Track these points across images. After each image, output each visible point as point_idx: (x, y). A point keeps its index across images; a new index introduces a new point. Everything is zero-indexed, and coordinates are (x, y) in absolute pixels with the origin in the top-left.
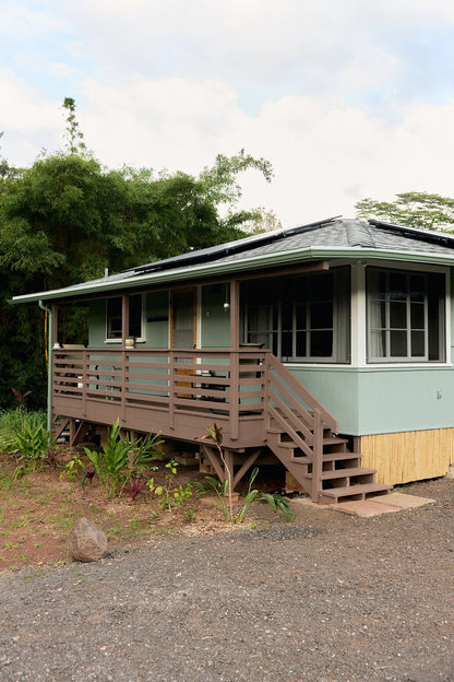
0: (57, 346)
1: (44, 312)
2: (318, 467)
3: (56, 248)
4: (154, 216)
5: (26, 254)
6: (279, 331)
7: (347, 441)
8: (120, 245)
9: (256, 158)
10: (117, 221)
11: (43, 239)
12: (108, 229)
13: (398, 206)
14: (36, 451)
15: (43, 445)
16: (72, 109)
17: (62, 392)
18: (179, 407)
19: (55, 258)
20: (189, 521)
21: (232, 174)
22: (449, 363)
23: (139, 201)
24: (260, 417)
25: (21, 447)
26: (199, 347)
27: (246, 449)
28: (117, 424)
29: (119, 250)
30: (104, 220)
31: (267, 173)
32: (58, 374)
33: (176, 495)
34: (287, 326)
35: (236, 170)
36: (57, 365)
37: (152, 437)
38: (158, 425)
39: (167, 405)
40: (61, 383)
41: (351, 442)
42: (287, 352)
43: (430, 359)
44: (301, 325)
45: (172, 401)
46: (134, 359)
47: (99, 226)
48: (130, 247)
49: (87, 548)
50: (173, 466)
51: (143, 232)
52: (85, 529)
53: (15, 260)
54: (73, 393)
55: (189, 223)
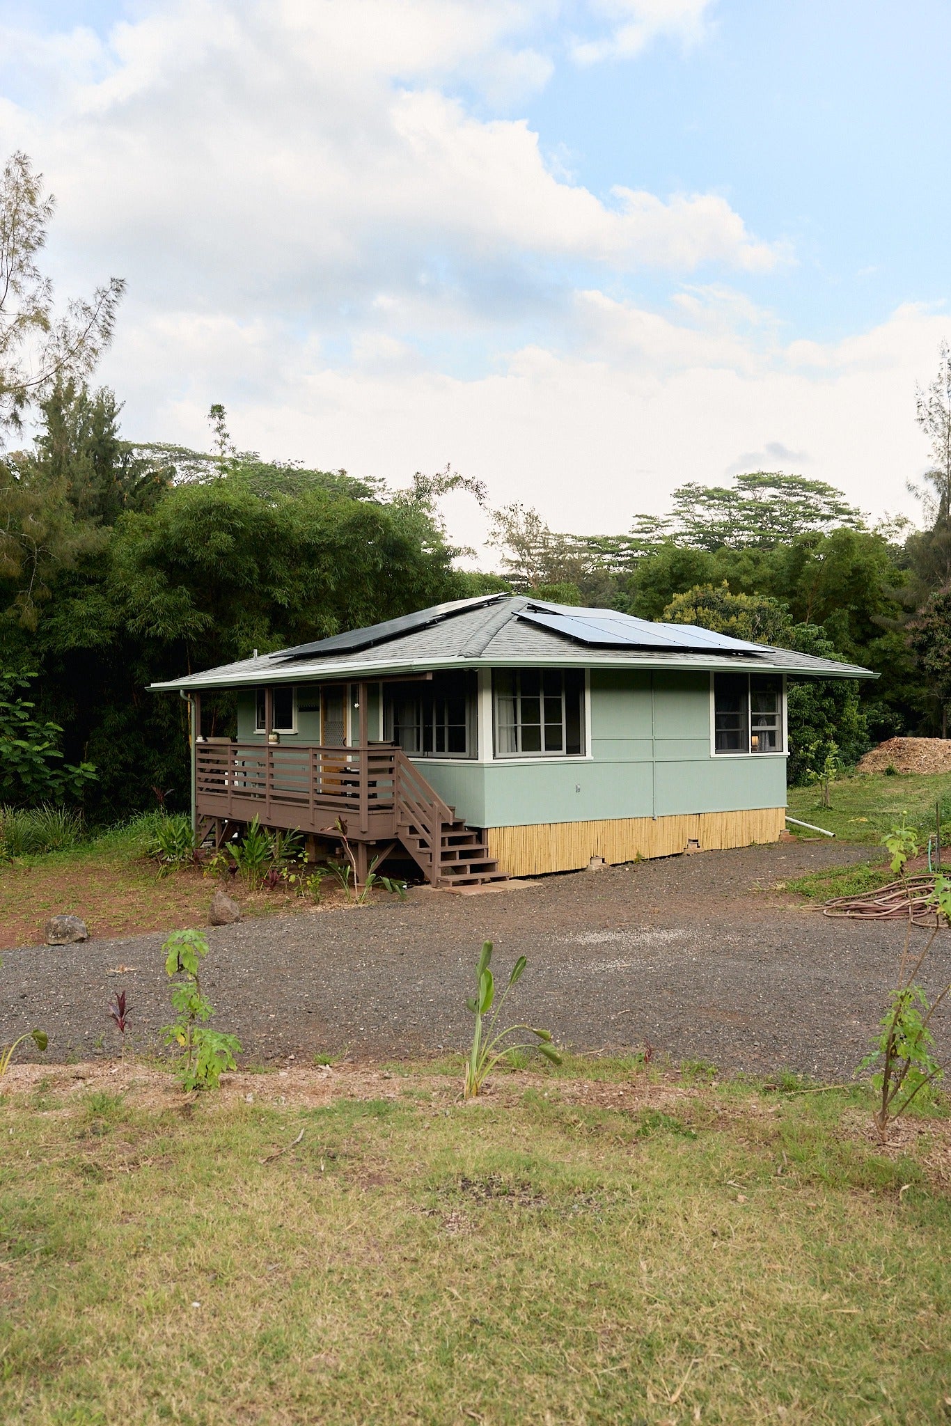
0: (200, 739)
1: (186, 702)
2: (438, 857)
3: (200, 606)
4: (327, 560)
5: (163, 617)
6: (421, 726)
7: (476, 833)
8: (283, 600)
9: (466, 478)
10: (278, 568)
11: (184, 595)
12: (267, 578)
13: (741, 494)
14: (179, 850)
15: (187, 843)
16: (221, 417)
17: (207, 790)
18: (319, 803)
19: (199, 620)
20: (316, 903)
21: (434, 496)
22: (589, 756)
23: (308, 540)
24: (390, 811)
25: (165, 846)
26: (349, 744)
27: (377, 841)
28: (256, 820)
29: (282, 606)
30: (261, 567)
31: (480, 496)
32: (202, 770)
33: (308, 882)
34: (428, 721)
35: (441, 491)
36: (202, 761)
37: (290, 833)
38: (298, 821)
39: (307, 801)
40: (206, 780)
41: (480, 834)
42: (428, 748)
43: (568, 752)
44: (440, 721)
45: (311, 797)
46: (277, 755)
47: (255, 577)
48: (296, 600)
49: (223, 914)
50: (304, 856)
51: (313, 581)
52: (220, 899)
53: (149, 624)
54: (218, 791)
55: (376, 564)
